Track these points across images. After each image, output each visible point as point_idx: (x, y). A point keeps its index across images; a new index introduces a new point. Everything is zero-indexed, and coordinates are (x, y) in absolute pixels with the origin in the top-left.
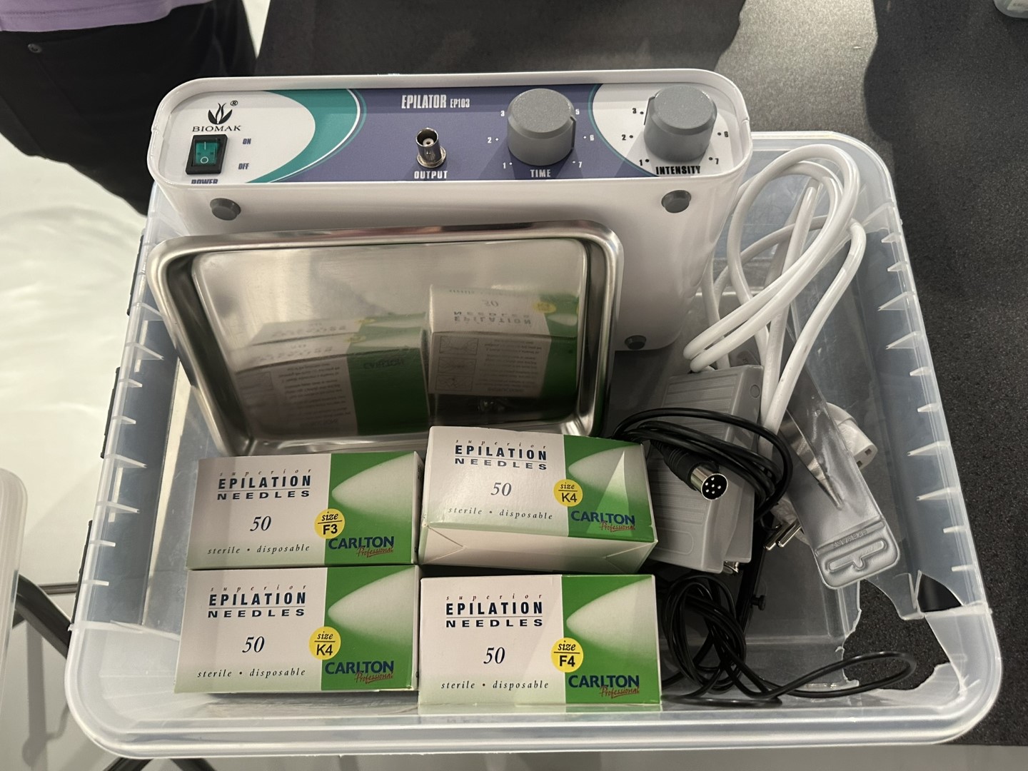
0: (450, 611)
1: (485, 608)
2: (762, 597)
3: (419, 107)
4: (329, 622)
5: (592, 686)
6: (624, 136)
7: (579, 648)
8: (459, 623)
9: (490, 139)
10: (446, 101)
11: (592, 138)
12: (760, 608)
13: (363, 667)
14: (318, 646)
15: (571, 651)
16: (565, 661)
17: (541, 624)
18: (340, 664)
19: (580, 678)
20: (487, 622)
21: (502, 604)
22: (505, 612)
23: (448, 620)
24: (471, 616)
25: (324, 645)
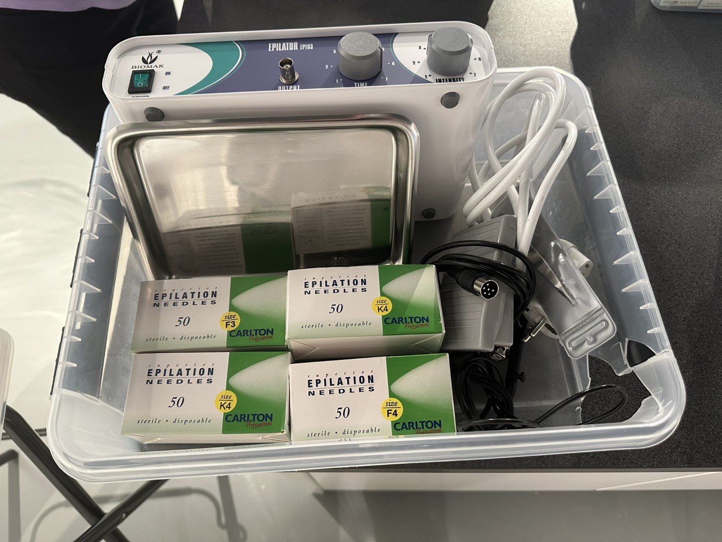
0: (311, 385)
1: (335, 382)
2: (522, 373)
3: (280, 50)
4: (229, 387)
5: (410, 429)
6: (414, 62)
7: (400, 404)
8: (317, 392)
9: (327, 66)
10: (298, 46)
11: (393, 64)
12: (522, 381)
13: (251, 418)
14: (221, 403)
15: (394, 406)
16: (391, 413)
17: (373, 390)
18: (236, 416)
19: (401, 424)
20: (336, 391)
21: (346, 378)
22: (348, 383)
23: (310, 391)
24: (325, 387)
25: (225, 403)
